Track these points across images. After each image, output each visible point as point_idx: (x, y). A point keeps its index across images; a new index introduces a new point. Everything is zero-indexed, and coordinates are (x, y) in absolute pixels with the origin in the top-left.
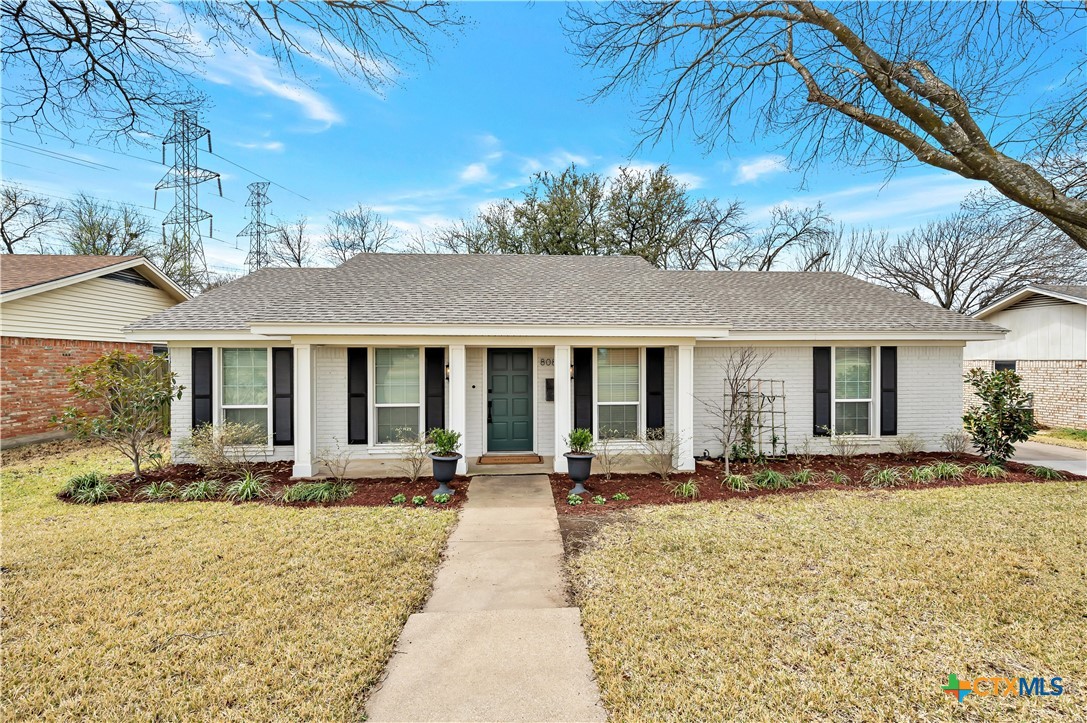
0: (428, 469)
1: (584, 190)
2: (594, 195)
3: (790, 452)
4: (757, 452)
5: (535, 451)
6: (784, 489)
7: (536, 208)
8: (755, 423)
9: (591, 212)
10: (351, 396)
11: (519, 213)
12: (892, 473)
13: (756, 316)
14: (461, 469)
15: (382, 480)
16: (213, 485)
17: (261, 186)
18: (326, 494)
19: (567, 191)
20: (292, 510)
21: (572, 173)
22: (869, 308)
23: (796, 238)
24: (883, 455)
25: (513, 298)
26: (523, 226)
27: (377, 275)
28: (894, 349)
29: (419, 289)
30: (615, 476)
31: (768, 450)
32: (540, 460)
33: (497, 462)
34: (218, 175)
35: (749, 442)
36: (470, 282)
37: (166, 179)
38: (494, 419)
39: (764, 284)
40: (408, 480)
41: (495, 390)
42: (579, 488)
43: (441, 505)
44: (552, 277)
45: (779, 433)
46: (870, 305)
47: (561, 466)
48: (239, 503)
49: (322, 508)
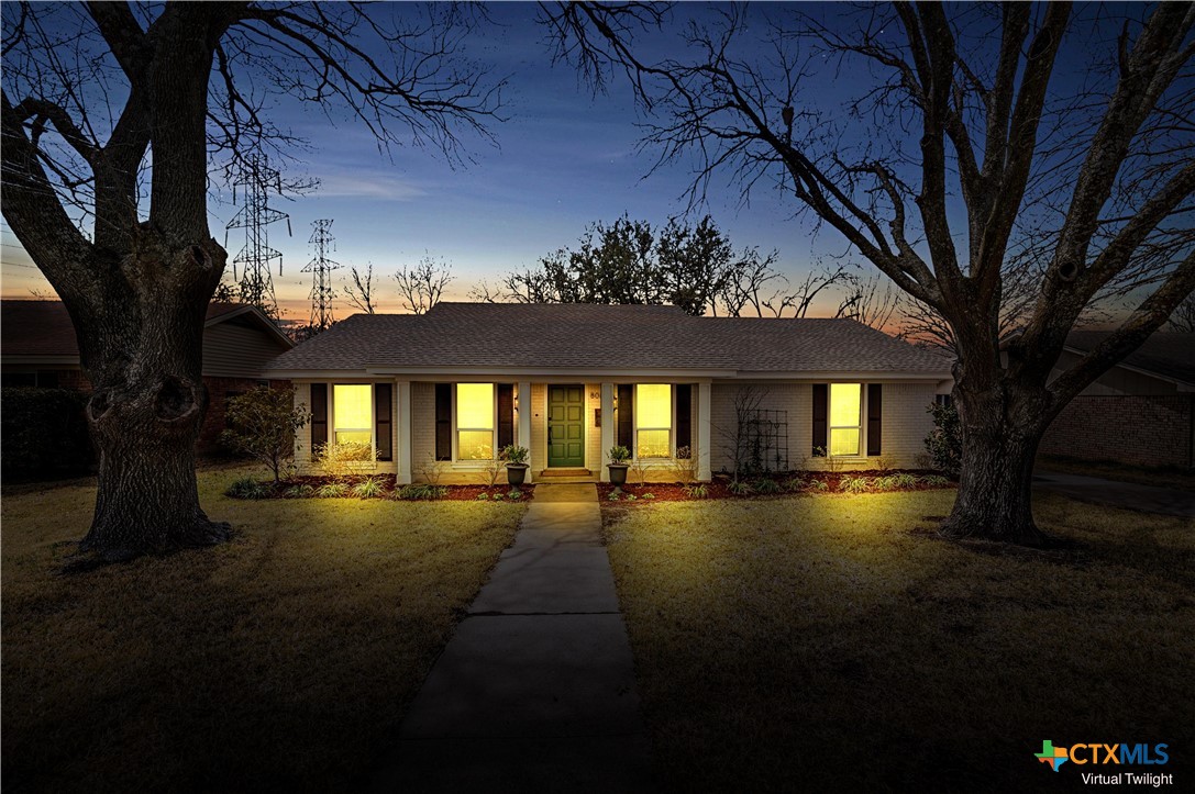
0: (503, 479)
1: (636, 237)
2: (645, 240)
3: (790, 468)
4: (764, 468)
5: (586, 467)
6: (775, 492)
7: (591, 254)
8: (763, 445)
9: (642, 256)
10: (438, 422)
11: (575, 258)
12: (861, 482)
13: (767, 359)
14: (528, 479)
15: (467, 487)
16: (342, 487)
17: (324, 223)
18: (429, 493)
19: (620, 237)
20: (407, 503)
21: (624, 219)
22: (863, 352)
23: (832, 281)
24: (867, 472)
25: (569, 344)
26: (579, 269)
27: (456, 323)
28: (880, 386)
29: (493, 336)
30: (647, 484)
31: (773, 467)
32: (590, 473)
33: (555, 474)
34: (287, 216)
35: (757, 459)
36: (533, 330)
37: (236, 219)
38: (553, 441)
39: (783, 330)
40: (487, 487)
41: (554, 418)
42: (618, 490)
43: (515, 500)
44: (601, 325)
45: (782, 453)
46: (866, 349)
47: (605, 477)
48: (364, 498)
49: (428, 502)
